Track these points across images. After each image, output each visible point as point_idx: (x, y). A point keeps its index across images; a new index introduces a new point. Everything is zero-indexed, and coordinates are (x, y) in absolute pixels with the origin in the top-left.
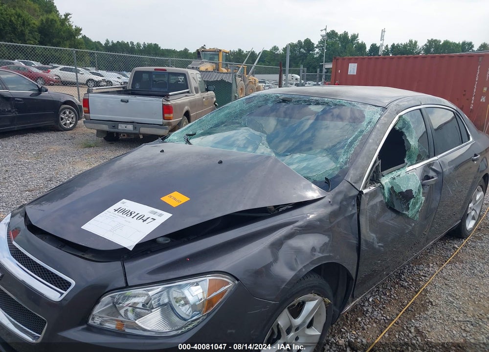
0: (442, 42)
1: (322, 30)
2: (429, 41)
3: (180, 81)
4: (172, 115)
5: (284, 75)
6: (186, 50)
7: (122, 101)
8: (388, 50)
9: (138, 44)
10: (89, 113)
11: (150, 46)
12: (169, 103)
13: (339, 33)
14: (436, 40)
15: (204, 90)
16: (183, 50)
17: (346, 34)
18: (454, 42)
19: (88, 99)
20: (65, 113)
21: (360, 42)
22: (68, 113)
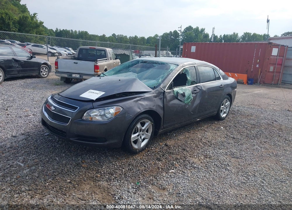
0: (252, 34)
1: (179, 28)
2: (245, 34)
3: (102, 54)
4: (99, 70)
5: (158, 51)
6: (104, 35)
7: (74, 63)
8: (221, 38)
9: (76, 31)
10: (58, 68)
11: (82, 32)
12: (98, 64)
13: (194, 28)
14: (249, 33)
15: (114, 59)
16: (102, 35)
17: (198, 28)
18: (259, 34)
19: (58, 62)
20: (43, 69)
21: (206, 33)
22: (44, 69)
